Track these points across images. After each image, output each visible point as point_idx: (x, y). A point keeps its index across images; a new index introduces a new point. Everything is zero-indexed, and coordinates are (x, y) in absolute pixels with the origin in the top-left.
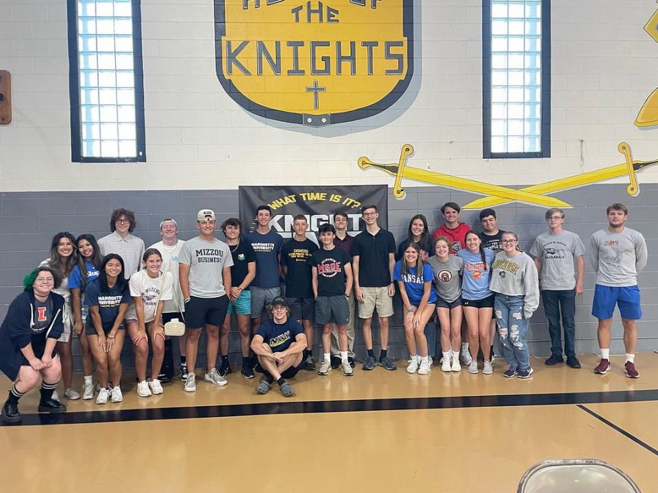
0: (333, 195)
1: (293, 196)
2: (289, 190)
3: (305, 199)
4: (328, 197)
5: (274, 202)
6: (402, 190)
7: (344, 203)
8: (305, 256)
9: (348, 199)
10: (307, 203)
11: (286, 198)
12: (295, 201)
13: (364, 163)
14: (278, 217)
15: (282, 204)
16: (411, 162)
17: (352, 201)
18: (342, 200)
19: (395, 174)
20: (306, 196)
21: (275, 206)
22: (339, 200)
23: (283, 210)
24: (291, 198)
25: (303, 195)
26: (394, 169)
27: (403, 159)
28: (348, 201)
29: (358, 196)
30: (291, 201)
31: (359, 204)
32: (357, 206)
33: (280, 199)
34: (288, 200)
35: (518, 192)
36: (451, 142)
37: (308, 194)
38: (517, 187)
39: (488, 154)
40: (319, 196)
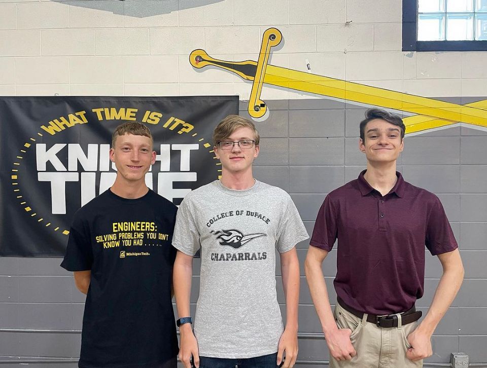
0: (148, 112)
1: (82, 114)
2: (75, 103)
3: (100, 118)
4: (140, 115)
5: (51, 123)
6: (263, 105)
7: (165, 126)
8: (146, 240)
9: (172, 119)
10: (104, 124)
11: (71, 117)
12: (86, 121)
13: (200, 60)
14: (58, 147)
15: (65, 125)
16: (277, 58)
17: (178, 122)
18: (163, 120)
19: (252, 78)
20: (103, 113)
21: (54, 128)
22: (157, 121)
23: (67, 136)
24: (79, 117)
25: (98, 111)
26: (248, 70)
27: (266, 53)
28: (173, 122)
29: (188, 114)
30: (78, 121)
31: (191, 127)
32: (188, 131)
33: (62, 118)
34: (74, 120)
35: (465, 110)
36: (347, 24)
37: (107, 110)
38: (462, 101)
39: (411, 43)
40: (126, 114)
